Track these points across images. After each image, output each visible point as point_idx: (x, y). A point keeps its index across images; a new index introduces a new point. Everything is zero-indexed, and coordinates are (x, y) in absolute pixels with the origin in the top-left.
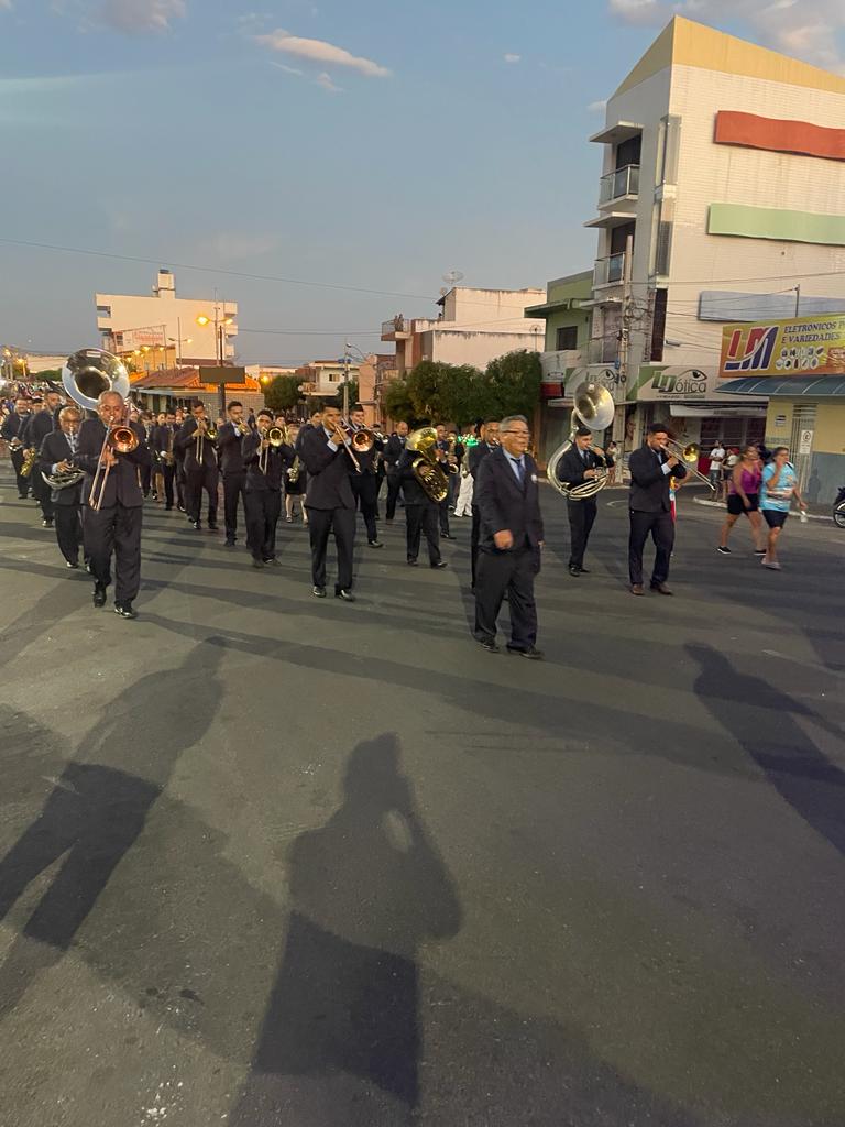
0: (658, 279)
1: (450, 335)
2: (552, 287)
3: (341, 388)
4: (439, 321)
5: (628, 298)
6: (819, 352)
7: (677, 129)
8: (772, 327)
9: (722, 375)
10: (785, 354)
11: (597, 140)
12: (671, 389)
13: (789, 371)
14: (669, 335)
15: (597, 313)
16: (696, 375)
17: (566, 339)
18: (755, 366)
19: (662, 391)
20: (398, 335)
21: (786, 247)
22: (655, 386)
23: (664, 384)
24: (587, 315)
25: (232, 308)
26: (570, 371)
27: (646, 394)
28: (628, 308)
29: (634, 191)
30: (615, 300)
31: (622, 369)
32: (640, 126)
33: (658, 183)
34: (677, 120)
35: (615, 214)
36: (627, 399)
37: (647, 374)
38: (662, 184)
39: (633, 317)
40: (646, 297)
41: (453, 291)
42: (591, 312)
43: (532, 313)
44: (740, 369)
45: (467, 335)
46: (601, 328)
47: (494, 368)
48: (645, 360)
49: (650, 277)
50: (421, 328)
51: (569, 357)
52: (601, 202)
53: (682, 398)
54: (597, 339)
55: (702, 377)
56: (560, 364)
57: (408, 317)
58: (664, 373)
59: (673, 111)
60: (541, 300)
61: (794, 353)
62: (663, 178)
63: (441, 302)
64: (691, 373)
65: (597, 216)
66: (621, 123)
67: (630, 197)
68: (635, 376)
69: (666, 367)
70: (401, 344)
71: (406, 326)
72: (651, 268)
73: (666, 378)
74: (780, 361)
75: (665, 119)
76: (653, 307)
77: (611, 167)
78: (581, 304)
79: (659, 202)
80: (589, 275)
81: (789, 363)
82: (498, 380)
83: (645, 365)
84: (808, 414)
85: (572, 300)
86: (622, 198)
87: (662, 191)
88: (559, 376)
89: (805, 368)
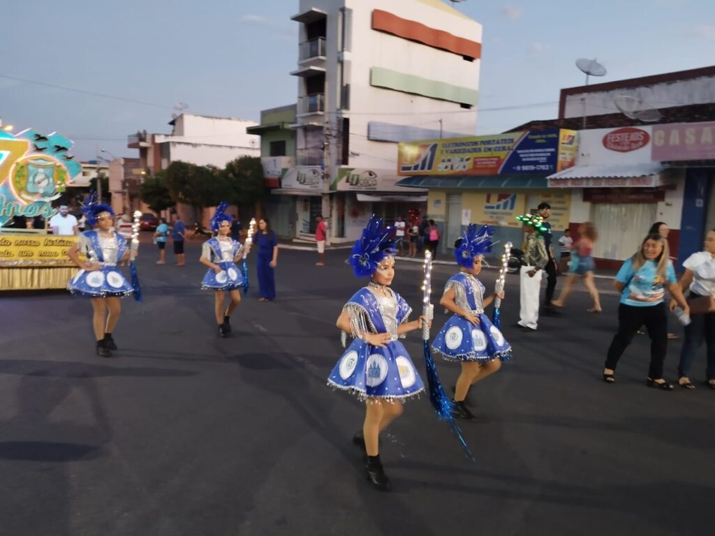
0: (344, 111)
1: (182, 146)
2: (264, 114)
3: (93, 181)
4: (172, 135)
5: (328, 123)
6: (468, 160)
7: (350, 16)
8: (434, 143)
9: (400, 174)
10: (443, 161)
11: (296, 19)
12: (357, 184)
13: (448, 172)
14: (352, 148)
15: (300, 133)
16: (371, 175)
17: (277, 149)
18: (423, 168)
19: (352, 184)
20: (142, 144)
21: (414, 98)
22: (347, 181)
23: (353, 180)
24: (293, 133)
26: (285, 170)
27: (342, 186)
28: (327, 129)
29: (324, 54)
30: (316, 124)
31: (326, 170)
32: (325, 12)
33: (340, 49)
34: (350, 11)
35: (310, 68)
36: (330, 189)
37: (342, 173)
38: (343, 50)
39: (330, 135)
40: (337, 123)
41: (181, 116)
42: (295, 131)
43: (251, 131)
44: (412, 171)
45: (195, 145)
46: (304, 143)
47: (230, 166)
48: (339, 164)
49: (338, 110)
50: (159, 140)
51: (283, 161)
52: (300, 60)
53: (363, 189)
54: (302, 149)
55: (374, 176)
56: (275, 166)
57: (150, 132)
58: (353, 173)
59: (348, 6)
60: (255, 123)
62: (343, 46)
63: (173, 123)
64: (367, 174)
65: (296, 68)
66: (312, 10)
67: (321, 57)
68: (335, 174)
69: (352, 169)
70: (144, 151)
71: (148, 138)
72: (338, 104)
73: (353, 176)
75: (343, 10)
76: (342, 130)
77: (304, 38)
79: (341, 62)
80: (293, 107)
81: (446, 167)
82: (234, 175)
83: (339, 167)
84: (455, 199)
85: (283, 123)
86: (315, 58)
87: (343, 55)
88: (276, 173)
89: (458, 170)
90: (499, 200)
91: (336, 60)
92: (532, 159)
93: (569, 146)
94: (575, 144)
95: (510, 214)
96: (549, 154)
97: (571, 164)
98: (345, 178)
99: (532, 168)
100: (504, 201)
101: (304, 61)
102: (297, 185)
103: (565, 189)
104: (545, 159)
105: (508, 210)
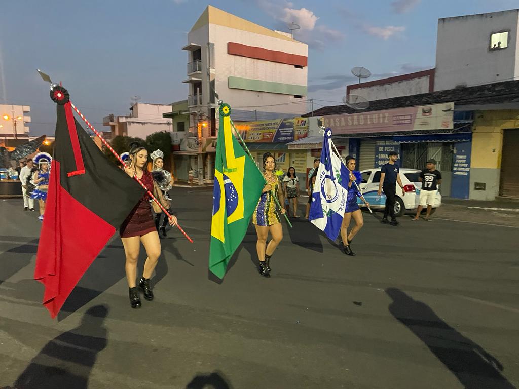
0: (211, 105)
1: (135, 124)
2: (174, 105)
4: (130, 117)
5: (199, 112)
6: (260, 134)
7: (213, 48)
13: (253, 141)
15: (191, 117)
17: (181, 127)
19: (215, 148)
20: (111, 123)
21: (260, 94)
22: (213, 146)
23: (216, 145)
25: (27, 108)
26: (182, 140)
27: (209, 149)
28: (199, 116)
29: (199, 70)
32: (200, 46)
33: (208, 68)
34: (213, 44)
35: (193, 79)
36: (203, 151)
37: (209, 141)
40: (207, 112)
41: (136, 105)
42: (189, 116)
43: (166, 116)
45: (143, 124)
46: (193, 123)
47: (149, 138)
48: (209, 136)
49: (208, 104)
50: (122, 120)
51: (181, 135)
52: (188, 73)
54: (192, 127)
56: (178, 137)
57: (116, 115)
58: (216, 141)
59: (211, 41)
60: (169, 110)
61: (253, 134)
62: (209, 66)
63: (132, 109)
65: (187, 78)
66: (192, 44)
67: (198, 72)
68: (205, 142)
70: (113, 127)
71: (115, 119)
72: (209, 101)
74: (249, 137)
75: (209, 44)
76: (210, 116)
77: (191, 60)
78: (184, 113)
79: (209, 75)
80: (187, 101)
81: (252, 138)
83: (209, 138)
85: (180, 111)
86: (195, 72)
87: (209, 71)
88: (178, 142)
89: (256, 140)
90: (279, 157)
91: (206, 74)
92: (285, 134)
93: (303, 126)
94: (306, 125)
95: (283, 164)
96: (291, 131)
97: (306, 136)
98: (211, 144)
99: (285, 138)
100: (281, 157)
101: (190, 74)
102: (188, 149)
103: (295, 150)
104: (290, 133)
105: (282, 162)
